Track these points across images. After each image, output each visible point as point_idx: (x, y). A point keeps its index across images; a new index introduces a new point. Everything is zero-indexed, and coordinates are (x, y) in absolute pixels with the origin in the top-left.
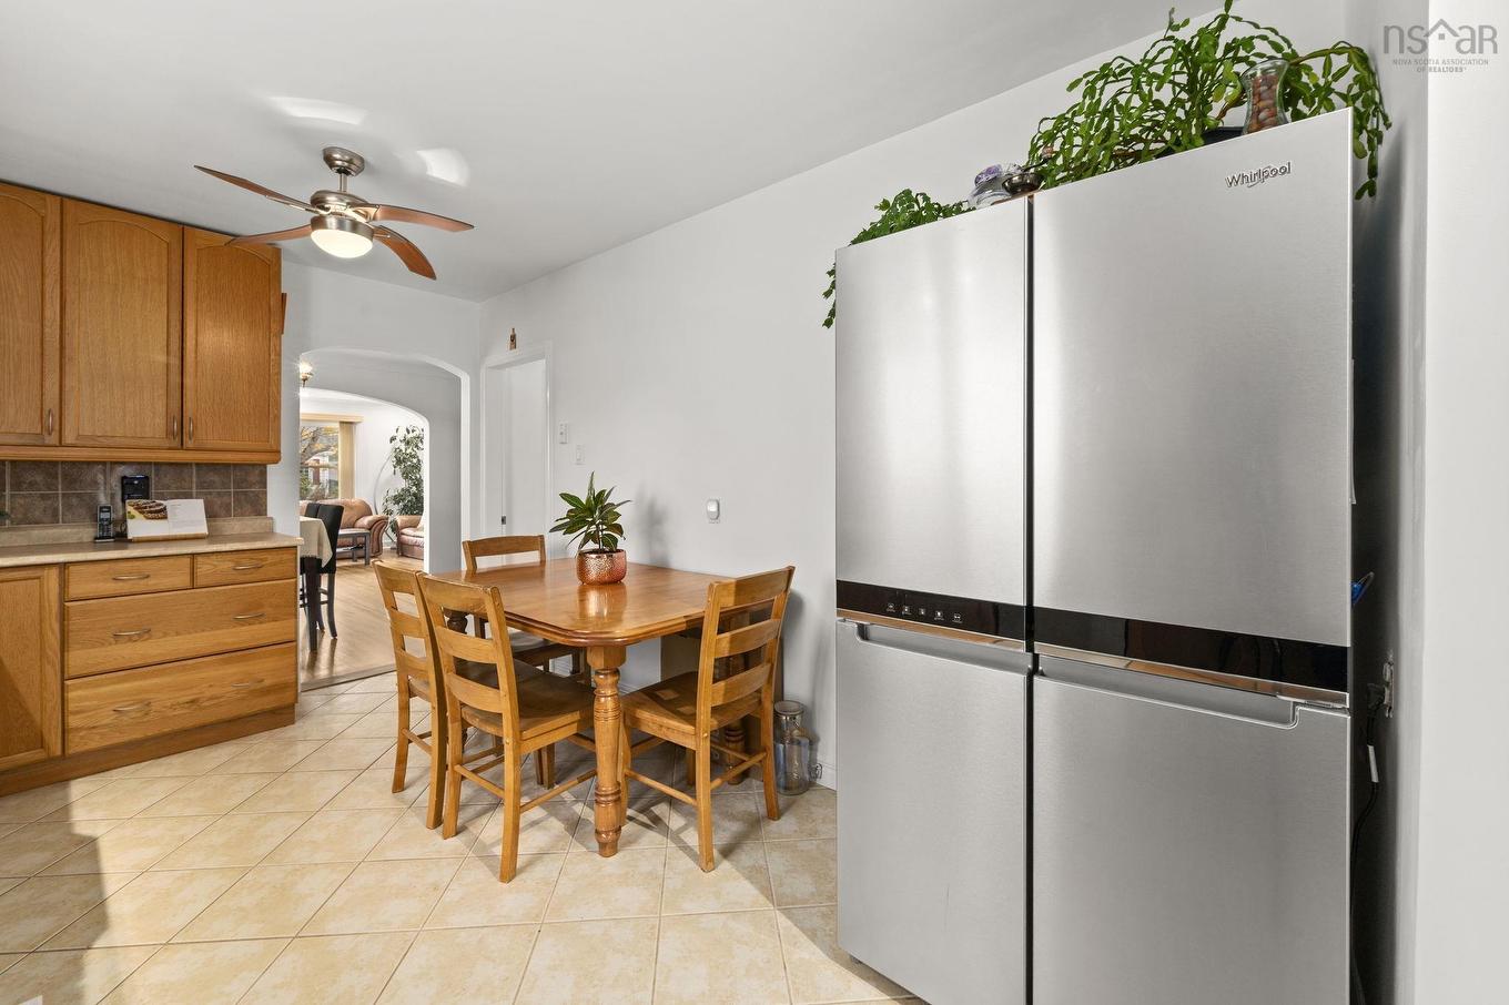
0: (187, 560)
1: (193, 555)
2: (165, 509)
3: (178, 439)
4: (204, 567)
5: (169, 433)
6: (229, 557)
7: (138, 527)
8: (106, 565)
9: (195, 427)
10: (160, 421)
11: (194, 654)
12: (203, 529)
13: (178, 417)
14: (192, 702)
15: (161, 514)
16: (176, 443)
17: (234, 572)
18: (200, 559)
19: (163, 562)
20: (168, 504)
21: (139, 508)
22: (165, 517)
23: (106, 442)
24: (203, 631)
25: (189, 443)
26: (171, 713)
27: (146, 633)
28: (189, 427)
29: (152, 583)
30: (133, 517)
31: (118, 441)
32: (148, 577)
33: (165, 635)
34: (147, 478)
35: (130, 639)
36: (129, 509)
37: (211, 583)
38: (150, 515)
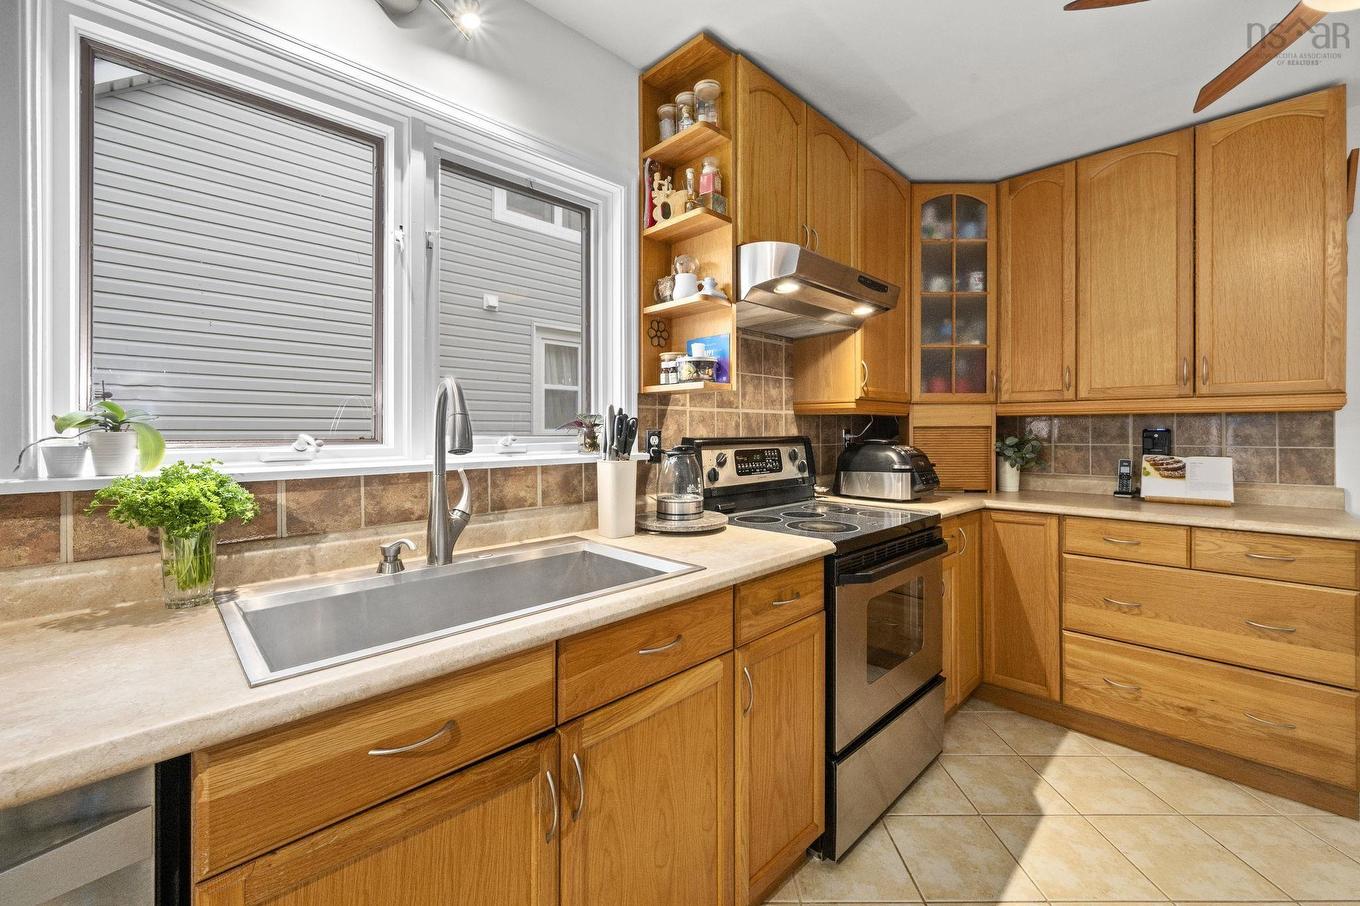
0: (1183, 533)
1: (1191, 528)
2: (1184, 467)
3: (1190, 385)
4: (1205, 545)
5: (1179, 378)
6: (1240, 537)
7: (1153, 484)
8: (1099, 523)
9: (1211, 368)
10: (1170, 365)
11: (1190, 651)
12: (1228, 496)
13: (1190, 359)
14: (1189, 710)
15: (1179, 472)
16: (1188, 389)
17: (1248, 561)
18: (1198, 534)
19: (1153, 529)
20: (1188, 461)
21: (1155, 465)
22: (1183, 477)
23: (1116, 393)
24: (1203, 626)
25: (1203, 389)
26: (1161, 709)
27: (1136, 609)
28: (1202, 369)
29: (1142, 552)
30: (1148, 474)
31: (1129, 393)
32: (1138, 544)
33: (1157, 616)
34: (1169, 430)
35: (1120, 608)
36: (1145, 465)
37: (1215, 568)
38: (1166, 473)
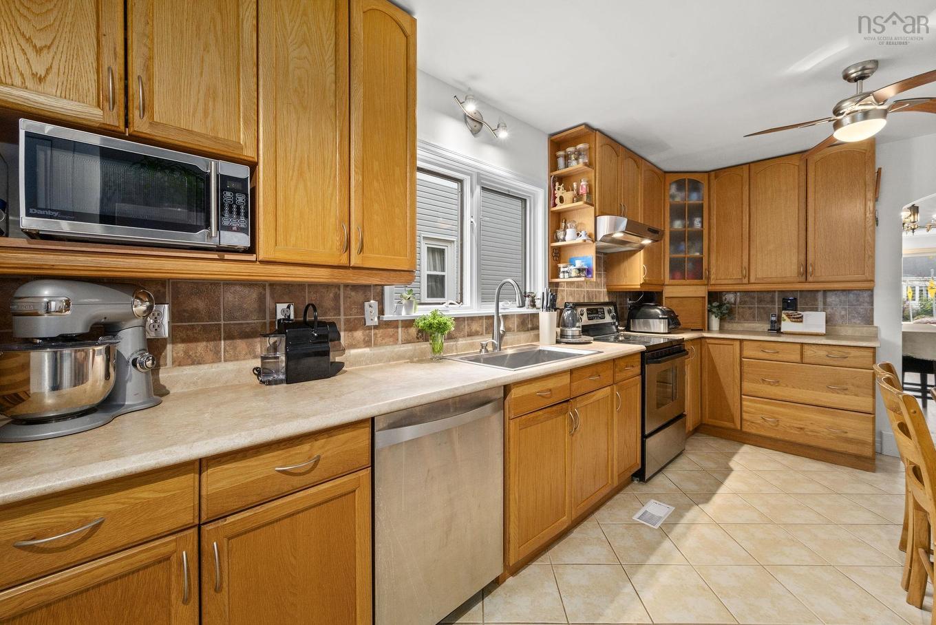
0: (799, 346)
1: (802, 344)
2: (802, 317)
3: (804, 276)
4: (809, 352)
5: (799, 274)
6: (825, 348)
7: (787, 326)
8: (759, 343)
9: (814, 269)
10: (794, 267)
11: (801, 402)
12: (823, 331)
13: (804, 263)
14: (801, 428)
15: (799, 319)
16: (803, 279)
17: (828, 358)
18: (806, 347)
19: (785, 345)
20: (804, 314)
21: (788, 316)
22: (801, 322)
23: (769, 280)
24: (808, 389)
25: (810, 279)
26: (788, 430)
27: (777, 383)
28: (810, 269)
29: (779, 357)
30: (784, 320)
31: (775, 280)
32: (778, 352)
33: (787, 386)
34: (795, 299)
35: (769, 383)
36: (784, 316)
37: (813, 362)
38: (793, 320)
